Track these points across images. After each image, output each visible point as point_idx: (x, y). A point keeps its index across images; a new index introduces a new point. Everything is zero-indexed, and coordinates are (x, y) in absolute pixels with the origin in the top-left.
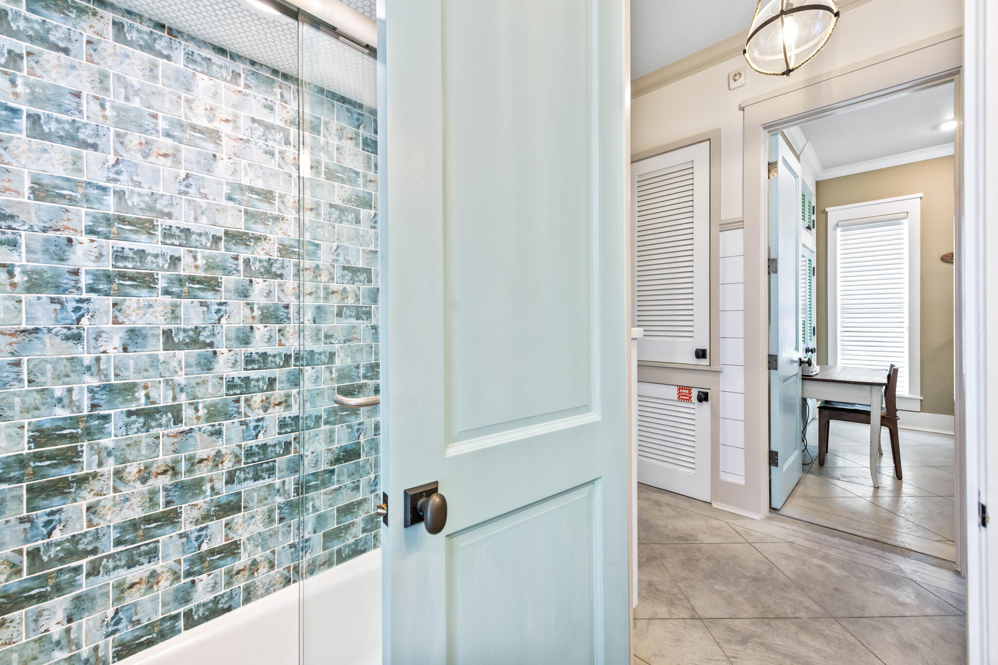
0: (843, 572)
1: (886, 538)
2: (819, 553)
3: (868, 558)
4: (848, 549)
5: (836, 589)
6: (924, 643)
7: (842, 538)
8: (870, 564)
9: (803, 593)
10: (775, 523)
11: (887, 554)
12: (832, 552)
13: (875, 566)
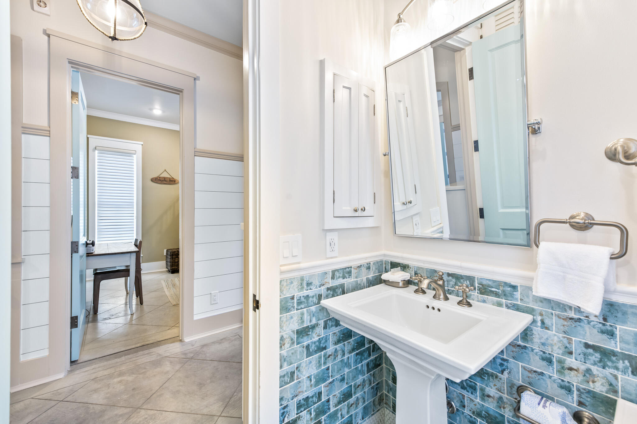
0: (134, 375)
1: (147, 341)
2: (116, 373)
3: (143, 358)
4: (131, 360)
5: (133, 389)
6: (181, 386)
7: (125, 355)
8: (146, 361)
9: (116, 407)
10: (77, 372)
11: (151, 350)
12: (123, 368)
13: (148, 361)
